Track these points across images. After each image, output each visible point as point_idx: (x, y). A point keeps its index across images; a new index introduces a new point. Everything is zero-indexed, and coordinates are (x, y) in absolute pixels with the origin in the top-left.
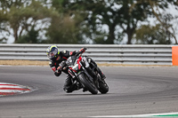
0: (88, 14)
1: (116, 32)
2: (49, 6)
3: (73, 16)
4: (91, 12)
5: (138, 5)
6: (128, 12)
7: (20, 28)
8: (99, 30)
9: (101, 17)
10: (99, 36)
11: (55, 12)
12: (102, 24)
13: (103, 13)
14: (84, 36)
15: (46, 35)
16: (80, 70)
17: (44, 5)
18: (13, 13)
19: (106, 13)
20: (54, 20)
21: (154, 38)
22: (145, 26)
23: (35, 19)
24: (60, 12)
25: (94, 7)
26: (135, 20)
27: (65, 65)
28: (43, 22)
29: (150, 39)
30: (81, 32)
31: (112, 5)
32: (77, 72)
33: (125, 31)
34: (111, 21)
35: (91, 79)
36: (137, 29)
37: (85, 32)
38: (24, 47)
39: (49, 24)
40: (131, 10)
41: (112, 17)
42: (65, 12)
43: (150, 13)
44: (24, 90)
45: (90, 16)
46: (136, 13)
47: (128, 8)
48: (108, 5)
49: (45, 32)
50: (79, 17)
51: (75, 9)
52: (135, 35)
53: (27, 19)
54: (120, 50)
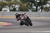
0: (30, 3)
1: (38, 8)
2: (19, 1)
3: (26, 4)
4: (31, 3)
5: (44, 1)
6: (41, 3)
7: (11, 7)
8: (33, 8)
9: (34, 4)
10: (33, 10)
11: (21, 3)
12: (34, 6)
13: (34, 3)
14: (29, 10)
15: (18, 9)
16: (24, 19)
17: (18, 1)
18: (9, 3)
19: (35, 3)
20: (21, 5)
21: (48, 10)
22: (46, 7)
23: (15, 5)
24: (22, 3)
25: (32, 1)
26: (43, 5)
27: (20, 18)
28: (17, 6)
29: (47, 10)
30: (28, 8)
31: (37, 1)
32: (23, 20)
33: (40, 8)
34: (37, 5)
35: (27, 22)
36: (44, 8)
37: (29, 8)
38: (12, 12)
39: (19, 6)
40: (42, 2)
41: (37, 4)
42: (24, 3)
43: (47, 3)
44: (12, 24)
45: (30, 4)
46: (44, 3)
47: (41, 2)
48: (36, 1)
49: (18, 8)
50: (27, 4)
51: (26, 2)
52: (43, 9)
53: (13, 5)
54: (39, 13)
